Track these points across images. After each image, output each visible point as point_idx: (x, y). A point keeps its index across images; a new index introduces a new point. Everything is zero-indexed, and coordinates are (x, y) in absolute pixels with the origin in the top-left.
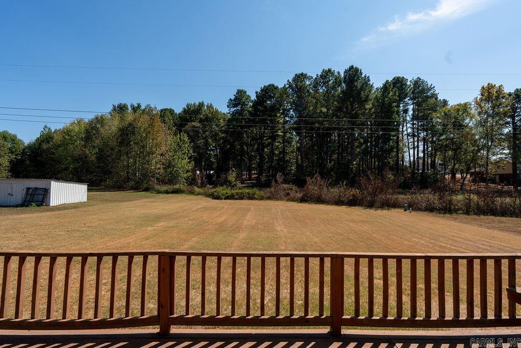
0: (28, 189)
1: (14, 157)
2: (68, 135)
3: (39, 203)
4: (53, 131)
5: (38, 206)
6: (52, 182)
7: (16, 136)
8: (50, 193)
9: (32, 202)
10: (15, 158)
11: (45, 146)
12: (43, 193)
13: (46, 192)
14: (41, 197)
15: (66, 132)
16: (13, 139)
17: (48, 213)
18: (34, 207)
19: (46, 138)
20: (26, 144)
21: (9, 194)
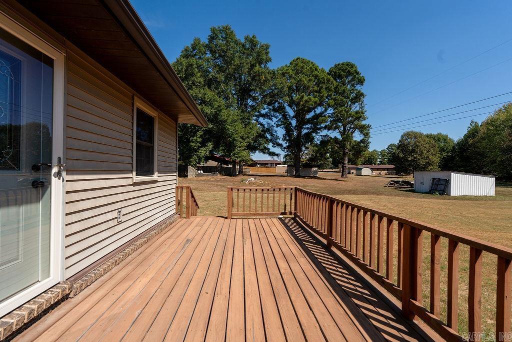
0: (434, 179)
1: (446, 154)
2: (493, 126)
3: (441, 192)
4: (480, 124)
5: (440, 194)
6: (452, 174)
7: (447, 136)
8: (450, 183)
9: (436, 190)
10: (446, 156)
11: (470, 141)
12: (444, 183)
13: (447, 182)
14: (443, 187)
15: (490, 123)
16: (445, 139)
17: (448, 201)
18: (437, 195)
19: (473, 133)
20: (456, 142)
21: (421, 183)
